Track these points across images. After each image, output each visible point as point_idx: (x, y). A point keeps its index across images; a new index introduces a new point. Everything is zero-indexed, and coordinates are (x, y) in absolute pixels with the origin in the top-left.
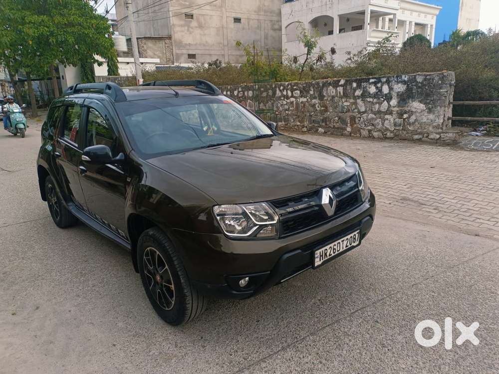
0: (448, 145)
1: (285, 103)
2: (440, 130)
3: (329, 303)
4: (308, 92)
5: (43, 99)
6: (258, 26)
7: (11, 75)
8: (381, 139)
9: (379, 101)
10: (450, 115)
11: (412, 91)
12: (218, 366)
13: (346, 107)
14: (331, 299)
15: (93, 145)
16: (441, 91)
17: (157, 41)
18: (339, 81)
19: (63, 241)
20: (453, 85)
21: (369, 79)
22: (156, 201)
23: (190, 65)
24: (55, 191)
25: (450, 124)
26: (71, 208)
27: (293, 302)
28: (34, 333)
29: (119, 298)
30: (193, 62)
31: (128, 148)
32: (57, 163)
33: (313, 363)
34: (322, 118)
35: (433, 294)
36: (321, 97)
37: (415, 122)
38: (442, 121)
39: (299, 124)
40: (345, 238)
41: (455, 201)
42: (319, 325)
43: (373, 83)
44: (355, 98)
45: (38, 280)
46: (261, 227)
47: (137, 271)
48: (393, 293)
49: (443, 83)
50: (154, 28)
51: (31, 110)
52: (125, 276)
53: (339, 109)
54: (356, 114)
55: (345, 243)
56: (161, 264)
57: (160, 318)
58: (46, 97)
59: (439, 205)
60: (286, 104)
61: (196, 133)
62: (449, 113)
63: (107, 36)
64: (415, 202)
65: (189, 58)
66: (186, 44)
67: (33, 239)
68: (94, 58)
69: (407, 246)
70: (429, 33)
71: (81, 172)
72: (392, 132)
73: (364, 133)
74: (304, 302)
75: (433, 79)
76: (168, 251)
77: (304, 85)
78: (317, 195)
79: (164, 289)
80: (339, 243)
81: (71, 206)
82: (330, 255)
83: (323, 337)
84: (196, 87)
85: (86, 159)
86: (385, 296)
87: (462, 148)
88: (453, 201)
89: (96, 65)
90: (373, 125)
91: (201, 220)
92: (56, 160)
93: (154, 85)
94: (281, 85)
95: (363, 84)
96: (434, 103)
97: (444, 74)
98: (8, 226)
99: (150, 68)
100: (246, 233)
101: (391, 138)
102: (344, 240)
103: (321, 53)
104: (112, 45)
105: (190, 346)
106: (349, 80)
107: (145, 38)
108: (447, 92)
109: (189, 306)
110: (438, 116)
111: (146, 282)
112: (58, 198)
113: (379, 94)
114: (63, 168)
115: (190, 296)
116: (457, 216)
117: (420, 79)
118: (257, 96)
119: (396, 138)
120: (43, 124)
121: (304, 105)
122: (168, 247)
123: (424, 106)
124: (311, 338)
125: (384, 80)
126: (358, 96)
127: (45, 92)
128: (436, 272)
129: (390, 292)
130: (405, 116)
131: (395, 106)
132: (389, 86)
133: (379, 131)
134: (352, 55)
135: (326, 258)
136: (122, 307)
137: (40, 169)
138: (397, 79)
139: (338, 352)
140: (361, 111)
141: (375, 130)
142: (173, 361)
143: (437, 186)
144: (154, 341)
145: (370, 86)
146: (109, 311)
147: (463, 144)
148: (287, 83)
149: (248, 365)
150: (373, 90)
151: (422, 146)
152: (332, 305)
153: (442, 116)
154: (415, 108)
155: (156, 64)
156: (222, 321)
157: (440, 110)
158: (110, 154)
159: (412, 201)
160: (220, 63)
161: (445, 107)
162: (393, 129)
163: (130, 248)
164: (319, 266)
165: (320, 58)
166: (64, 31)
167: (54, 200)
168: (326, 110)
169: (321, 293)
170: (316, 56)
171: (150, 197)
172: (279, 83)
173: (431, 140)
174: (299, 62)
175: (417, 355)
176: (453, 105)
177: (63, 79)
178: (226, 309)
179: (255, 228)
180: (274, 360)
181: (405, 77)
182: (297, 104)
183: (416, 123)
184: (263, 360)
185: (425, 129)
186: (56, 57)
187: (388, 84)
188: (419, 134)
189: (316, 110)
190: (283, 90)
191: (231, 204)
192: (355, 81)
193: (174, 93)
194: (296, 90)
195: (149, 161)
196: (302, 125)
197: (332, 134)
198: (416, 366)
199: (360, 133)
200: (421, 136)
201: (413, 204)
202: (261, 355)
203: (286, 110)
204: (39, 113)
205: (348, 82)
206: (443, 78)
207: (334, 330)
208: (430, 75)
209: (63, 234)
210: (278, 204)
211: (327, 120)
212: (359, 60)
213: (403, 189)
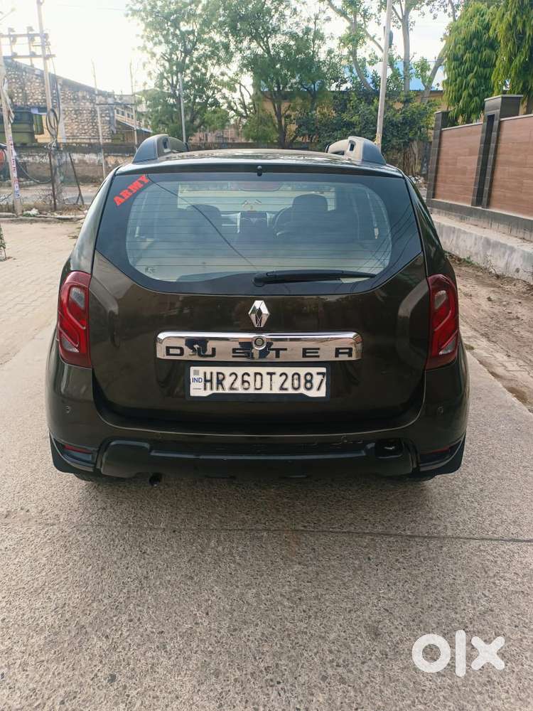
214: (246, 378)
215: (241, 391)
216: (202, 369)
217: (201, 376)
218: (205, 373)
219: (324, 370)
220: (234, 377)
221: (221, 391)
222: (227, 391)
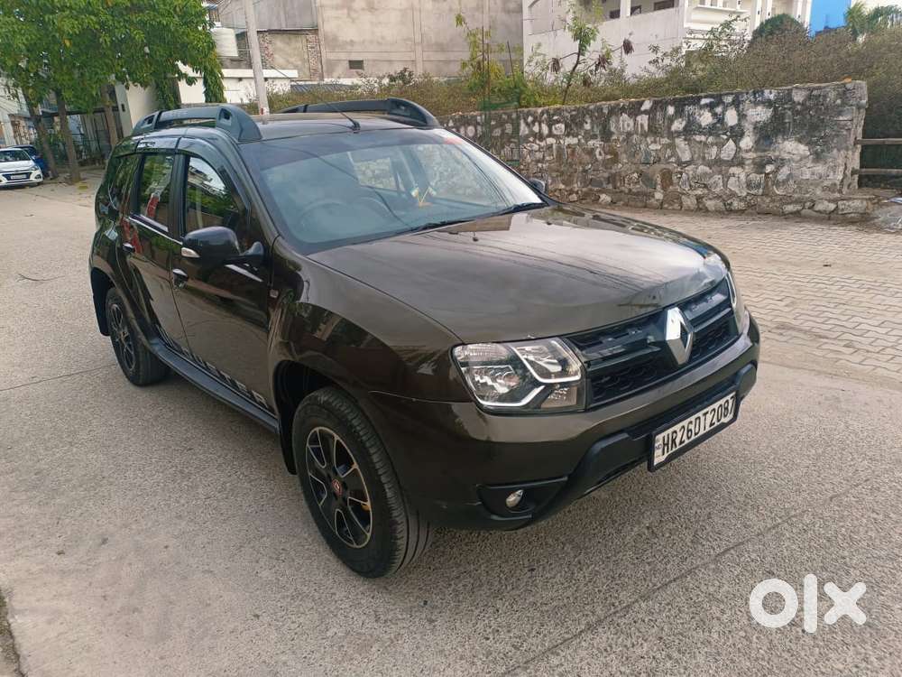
0: (852, 222)
1: (536, 147)
2: (837, 195)
3: (668, 535)
4: (580, 125)
5: (88, 148)
6: (478, 5)
7: (31, 106)
8: (720, 212)
9: (718, 140)
10: (857, 166)
11: (783, 119)
12: (463, 662)
13: (654, 154)
14: (671, 526)
15: (198, 228)
16: (841, 118)
17: (292, 36)
18: (641, 104)
19: (143, 410)
20: (864, 107)
21: (699, 99)
22: (327, 335)
23: (356, 81)
24: (126, 317)
25: (856, 184)
26: (157, 348)
27: (596, 531)
28: (99, 590)
29: (258, 522)
30: (360, 75)
31: (270, 231)
32: (129, 264)
33: (654, 657)
34: (606, 175)
35: (875, 516)
36: (606, 135)
37: (788, 180)
38: (840, 177)
39: (562, 186)
40: (709, 409)
41: (884, 331)
42: (654, 580)
43: (706, 105)
44: (672, 135)
45: (101, 486)
46: (550, 387)
47: (292, 470)
48: (793, 513)
49: (844, 104)
50: (285, 13)
51: (67, 169)
52: (266, 479)
53: (641, 157)
54: (673, 167)
55: (709, 417)
56: (345, 460)
57: (340, 562)
58: (94, 145)
59: (854, 338)
60: (539, 151)
61: (386, 204)
62: (855, 163)
63: (200, 28)
64: (806, 332)
65: (351, 68)
66: (346, 43)
67: (86, 406)
68: (179, 71)
69: (806, 420)
70: (799, 13)
71: (176, 281)
72: (742, 199)
73: (689, 203)
74: (619, 531)
75: (825, 97)
76: (359, 436)
77: (574, 113)
78: (655, 322)
79: (350, 508)
80: (699, 418)
81: (157, 344)
82: (681, 442)
83: (668, 604)
84: (389, 114)
85: (190, 253)
86: (780, 521)
87: (879, 229)
88: (878, 329)
89: (182, 85)
90: (705, 186)
91: (423, 374)
92: (125, 258)
93: (305, 111)
94: (529, 114)
95: (687, 108)
96: (825, 143)
97: (849, 86)
98: (40, 381)
99: (282, 88)
100: (518, 400)
101: (741, 212)
102: (707, 413)
103: (604, 51)
104: (212, 45)
105: (404, 619)
106: (661, 101)
107: (270, 31)
108: (852, 120)
109: (402, 543)
110: (834, 169)
111: (312, 492)
112: (131, 330)
113: (718, 127)
114: (139, 272)
115: (405, 523)
116: (892, 359)
117: (798, 97)
118: (484, 134)
119: (750, 211)
120: (97, 190)
121: (573, 151)
122: (358, 428)
123: (807, 148)
124: (643, 605)
125: (729, 99)
126: (676, 132)
127: (91, 135)
128: (873, 472)
129: (787, 511)
130: (769, 168)
131: (750, 150)
132: (738, 111)
133: (718, 197)
134: (660, 55)
135: (674, 450)
136: (265, 538)
137: (97, 276)
138: (755, 97)
139: (701, 635)
140: (683, 160)
141: (711, 197)
142: (373, 649)
143: (842, 302)
144: (332, 609)
145: (702, 112)
146: (241, 546)
147: (883, 222)
148: (540, 110)
149: (525, 660)
150: (706, 118)
151: (801, 225)
152: (675, 537)
153: (842, 168)
154: (789, 153)
155: (291, 79)
156: (462, 569)
157: (838, 157)
158: (236, 243)
159: (800, 330)
160: (410, 75)
161: (847, 149)
162: (744, 194)
163: (276, 425)
164: (661, 465)
165: (603, 61)
166: (124, 20)
167: (123, 333)
168: (616, 160)
169: (649, 513)
170: (596, 56)
171: (315, 328)
172: (526, 110)
173: (818, 214)
174: (562, 70)
175: (864, 641)
176: (862, 147)
177: (124, 110)
178: (466, 545)
179: (537, 391)
180: (575, 651)
181: (771, 93)
182: (560, 149)
183: (791, 182)
184: (553, 650)
185: (808, 192)
186: (111, 69)
187: (737, 107)
188: (797, 202)
189: (596, 160)
190: (533, 122)
191: (486, 343)
192: (673, 103)
193: (351, 124)
194: (558, 122)
195: (314, 256)
196: (568, 189)
197: (626, 205)
198: (863, 665)
199: (682, 203)
200: (798, 207)
201: (801, 335)
202: (547, 639)
203: (538, 161)
204: (82, 175)
205: (659, 105)
206: (844, 93)
207: (687, 590)
208: (819, 88)
209: (143, 396)
210: (581, 341)
211: (617, 178)
212: (674, 64)
213: (778, 308)
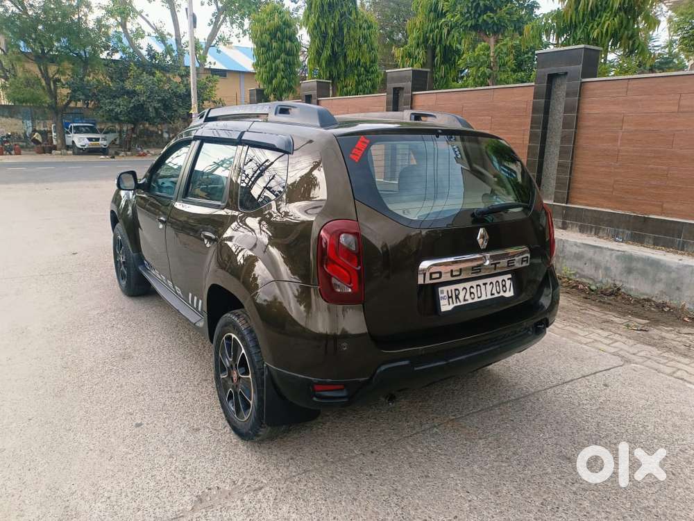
214: (472, 290)
215: (470, 301)
216: (445, 289)
217: (445, 294)
218: (448, 292)
219: (510, 276)
220: (465, 290)
221: (459, 304)
222: (463, 303)
